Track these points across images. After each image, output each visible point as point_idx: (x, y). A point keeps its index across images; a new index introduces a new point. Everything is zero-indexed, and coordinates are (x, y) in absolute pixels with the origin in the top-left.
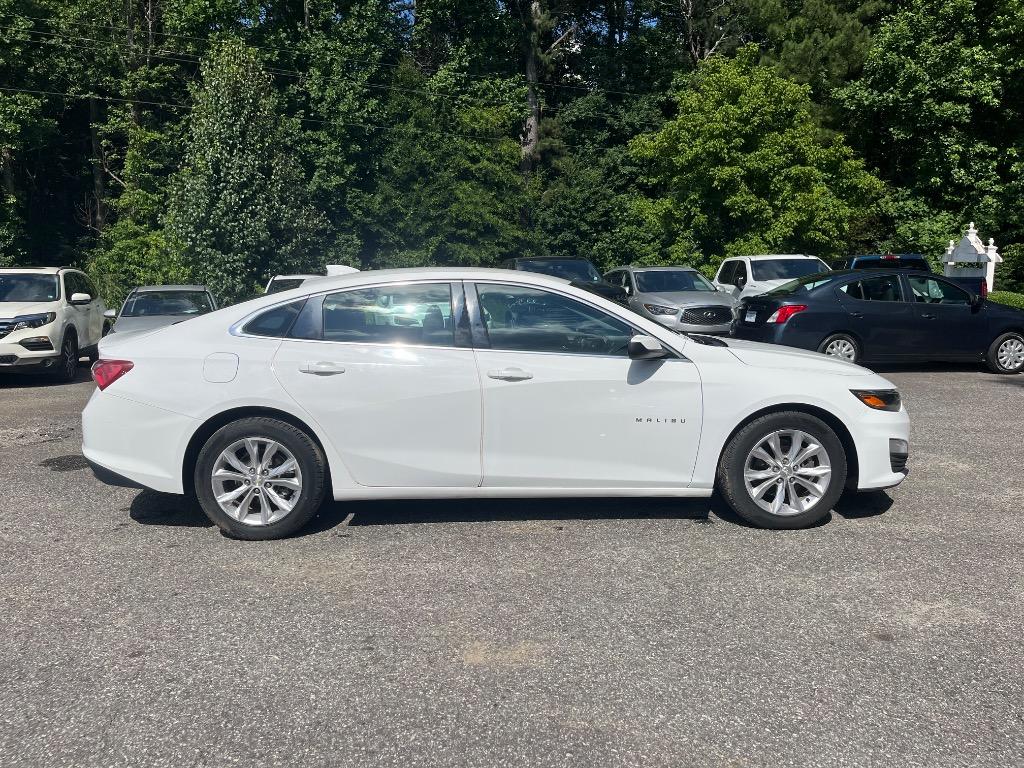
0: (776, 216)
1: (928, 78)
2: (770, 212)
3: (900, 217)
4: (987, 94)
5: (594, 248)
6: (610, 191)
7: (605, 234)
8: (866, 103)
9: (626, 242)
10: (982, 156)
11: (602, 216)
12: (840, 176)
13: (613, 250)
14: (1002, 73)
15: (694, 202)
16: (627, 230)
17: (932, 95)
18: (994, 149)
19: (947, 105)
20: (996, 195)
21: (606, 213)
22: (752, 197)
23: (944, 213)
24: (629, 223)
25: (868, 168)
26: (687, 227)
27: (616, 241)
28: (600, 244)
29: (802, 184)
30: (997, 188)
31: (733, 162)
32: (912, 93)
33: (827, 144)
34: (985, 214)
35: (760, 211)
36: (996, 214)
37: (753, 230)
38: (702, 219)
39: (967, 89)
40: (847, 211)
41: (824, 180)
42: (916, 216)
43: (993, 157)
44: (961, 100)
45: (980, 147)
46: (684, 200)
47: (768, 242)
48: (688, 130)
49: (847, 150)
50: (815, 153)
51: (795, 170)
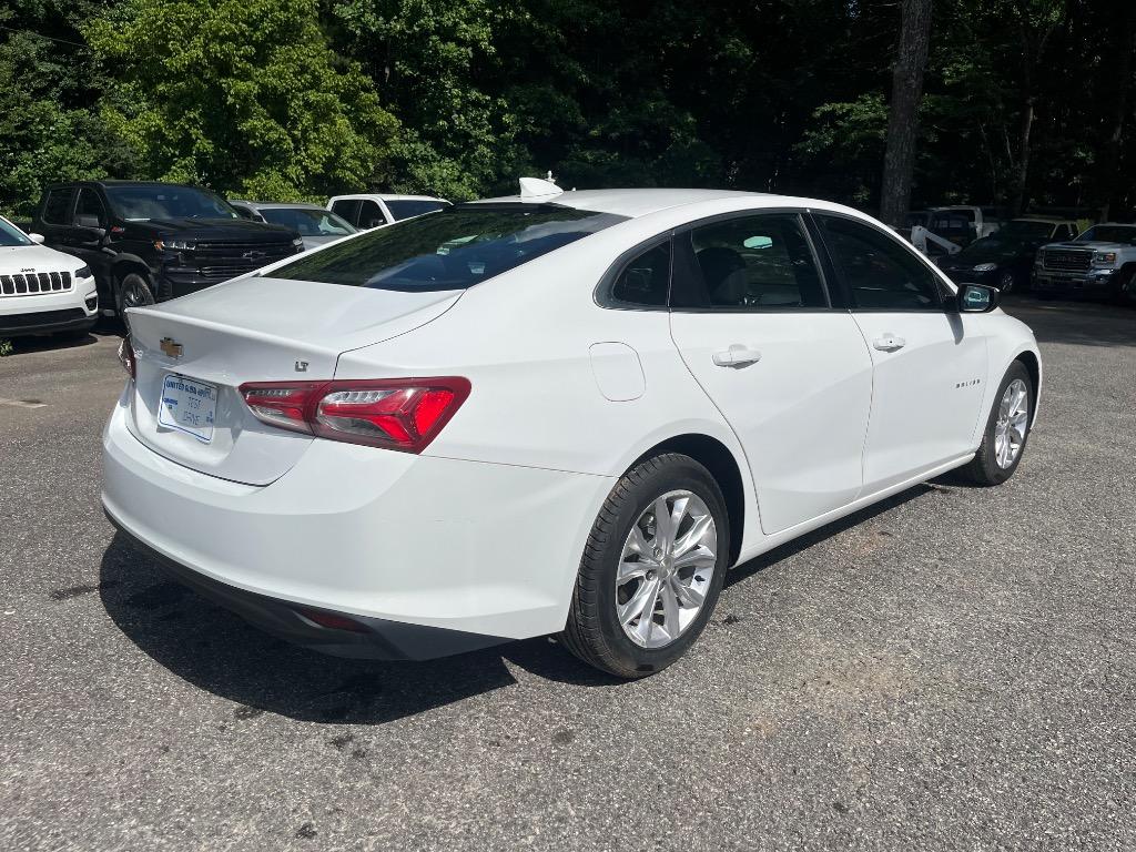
0: (297, 149)
1: (431, 13)
2: (289, 144)
3: (412, 161)
4: (483, 40)
5: (13, 173)
6: (26, 95)
7: (25, 155)
8: (374, 29)
9: (58, 168)
10: (476, 104)
11: (18, 128)
12: (359, 109)
13: (39, 178)
14: (491, 19)
15: (194, 121)
16: (56, 151)
17: (436, 32)
18: (488, 98)
19: (452, 45)
20: (488, 144)
21: (24, 125)
22: (272, 123)
23: (447, 160)
24: (59, 142)
25: (383, 104)
26: (185, 153)
27: (41, 165)
28: (20, 168)
29: (323, 114)
30: (491, 138)
31: (245, 76)
32: (418, 26)
33: (342, 70)
34: (482, 163)
35: (279, 141)
36: (491, 164)
37: (270, 165)
38: (205, 145)
39: (467, 31)
40: (369, 149)
41: (343, 112)
42: (426, 160)
43: (485, 107)
44: (461, 43)
45: (474, 94)
46: (178, 119)
47: (292, 180)
48: (179, 23)
49: (367, 80)
50: (329, 77)
51: (313, 96)
